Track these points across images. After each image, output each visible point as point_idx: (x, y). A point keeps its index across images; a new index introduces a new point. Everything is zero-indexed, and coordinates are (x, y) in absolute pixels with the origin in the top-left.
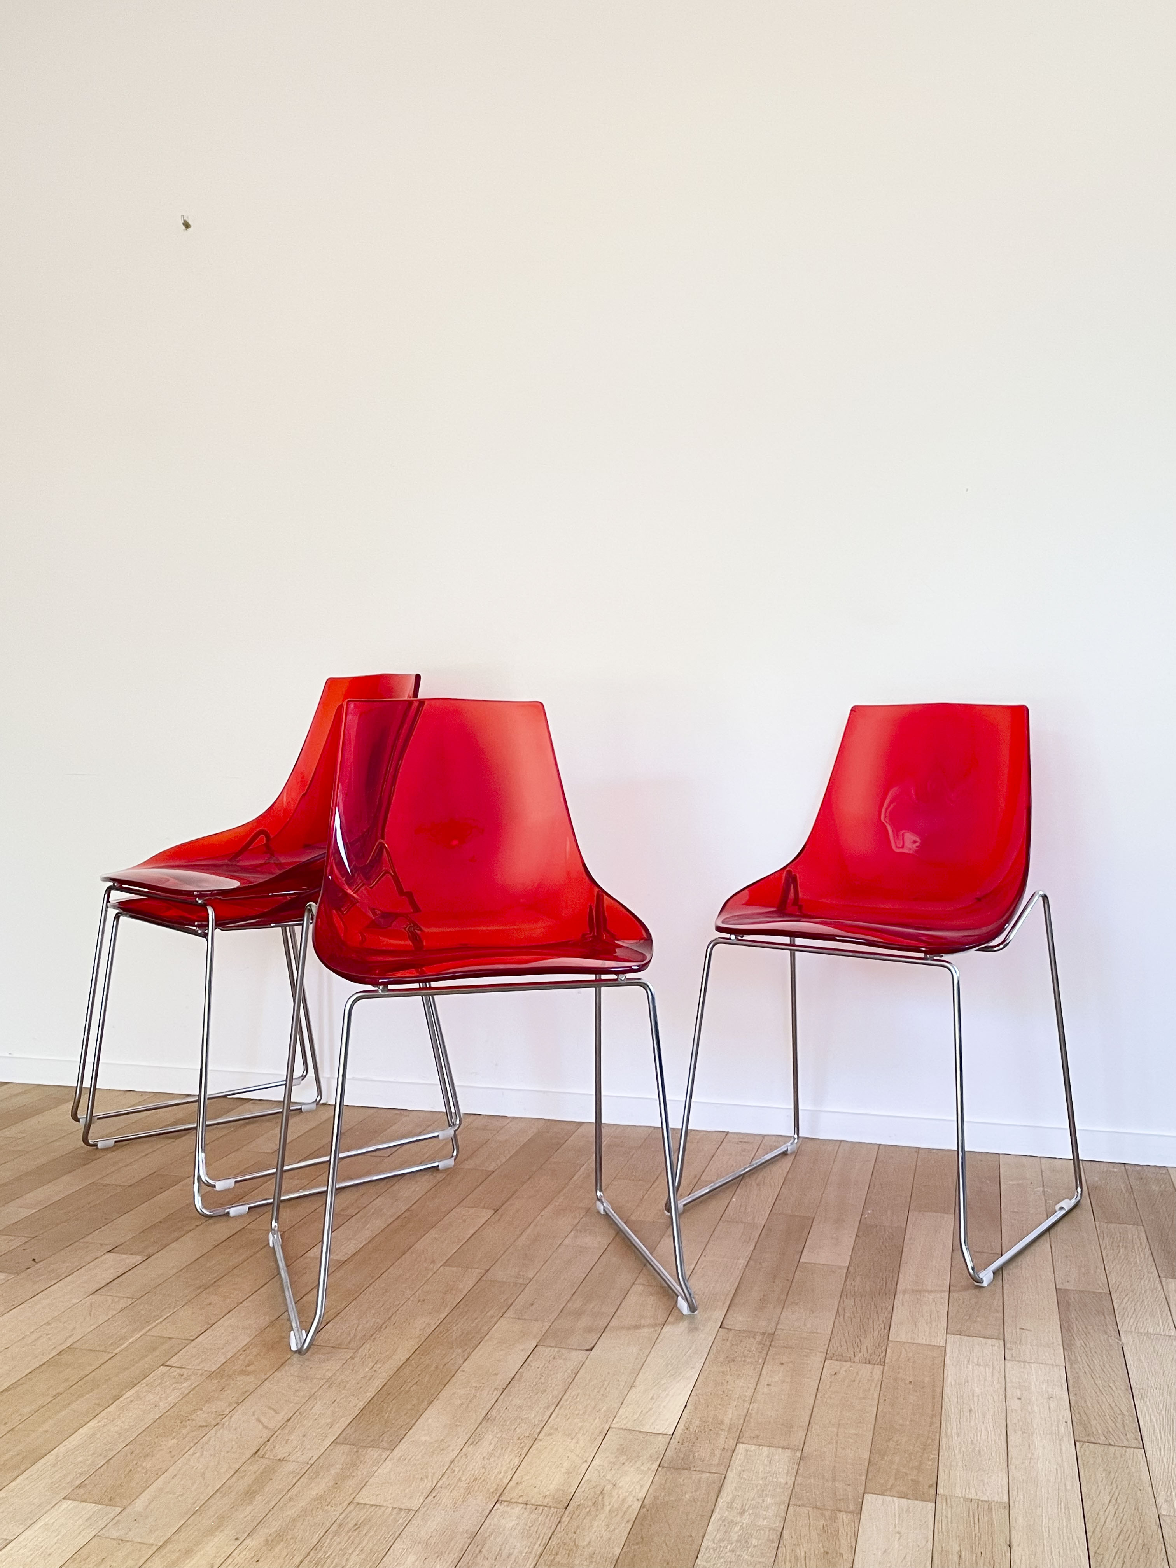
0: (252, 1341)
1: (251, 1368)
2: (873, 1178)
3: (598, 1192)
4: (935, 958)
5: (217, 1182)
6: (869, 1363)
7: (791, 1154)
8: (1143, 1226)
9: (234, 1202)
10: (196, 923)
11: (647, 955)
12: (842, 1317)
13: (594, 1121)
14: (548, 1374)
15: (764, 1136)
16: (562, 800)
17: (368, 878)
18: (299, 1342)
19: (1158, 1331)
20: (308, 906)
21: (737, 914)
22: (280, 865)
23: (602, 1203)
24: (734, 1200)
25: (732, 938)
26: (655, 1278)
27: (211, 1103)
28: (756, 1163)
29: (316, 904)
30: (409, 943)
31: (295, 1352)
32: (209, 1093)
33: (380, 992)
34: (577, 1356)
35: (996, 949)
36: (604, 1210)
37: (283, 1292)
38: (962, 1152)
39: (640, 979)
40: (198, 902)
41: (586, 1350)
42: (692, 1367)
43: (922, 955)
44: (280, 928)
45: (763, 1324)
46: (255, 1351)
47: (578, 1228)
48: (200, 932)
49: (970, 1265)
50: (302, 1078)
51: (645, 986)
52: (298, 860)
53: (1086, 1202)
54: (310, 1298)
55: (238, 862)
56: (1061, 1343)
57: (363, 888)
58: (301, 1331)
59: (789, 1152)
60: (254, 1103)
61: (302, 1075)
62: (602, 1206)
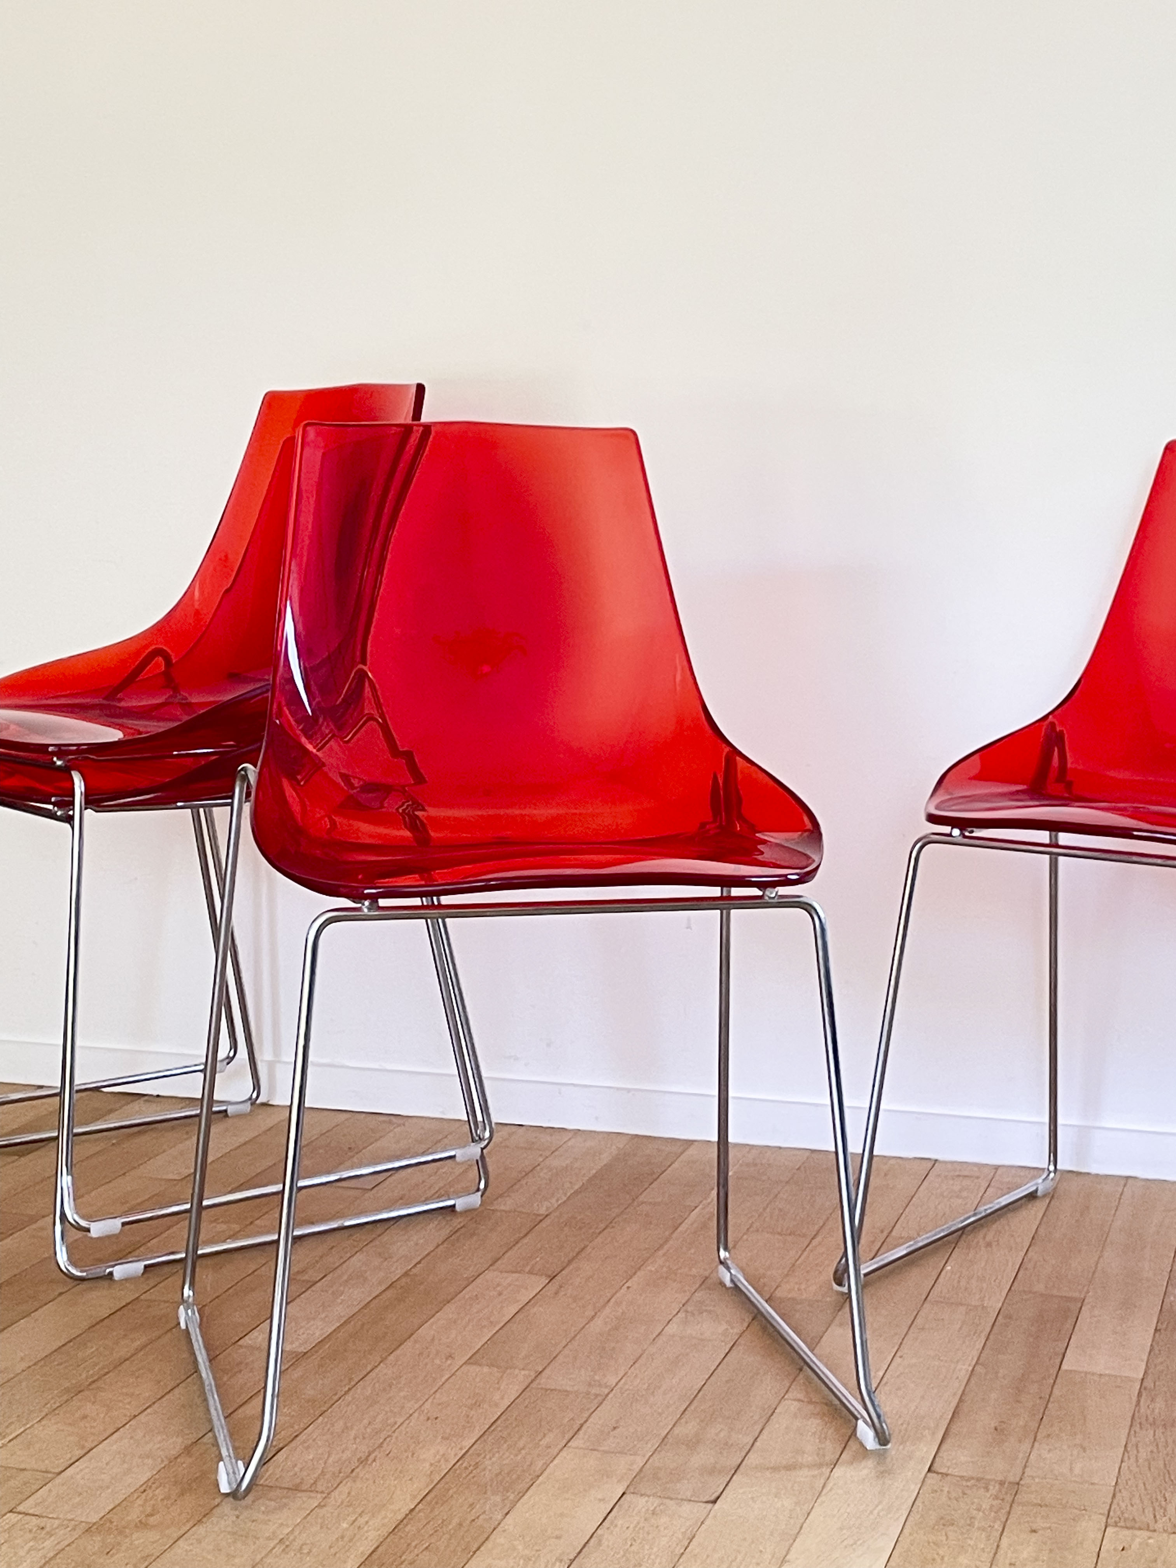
0: (157, 1476)
1: (152, 1520)
3: (722, 1252)
5: (92, 1224)
7: (1044, 1196)
9: (122, 1257)
10: (53, 799)
11: (813, 856)
12: (1133, 1459)
13: (716, 1139)
14: (643, 1539)
15: (997, 1168)
17: (341, 727)
18: (233, 1479)
20: (242, 769)
21: (960, 795)
22: (188, 707)
23: (728, 1269)
24: (948, 1268)
25: (953, 834)
26: (817, 1391)
27: (81, 1098)
28: (985, 1211)
29: (255, 766)
30: (407, 833)
31: (227, 1495)
32: (77, 1081)
33: (366, 910)
34: (691, 1512)
36: (732, 1281)
37: (206, 1400)
39: (801, 896)
40: (55, 763)
41: (707, 1502)
42: (883, 1534)
44: (189, 810)
45: (1001, 1465)
46: (160, 1493)
47: (689, 1309)
48: (59, 813)
50: (227, 1061)
51: (808, 908)
52: (220, 699)
54: (251, 1409)
55: (120, 700)
57: (332, 743)
58: (236, 1463)
59: (1039, 1193)
60: (146, 1101)
61: (228, 1057)
62: (729, 1274)
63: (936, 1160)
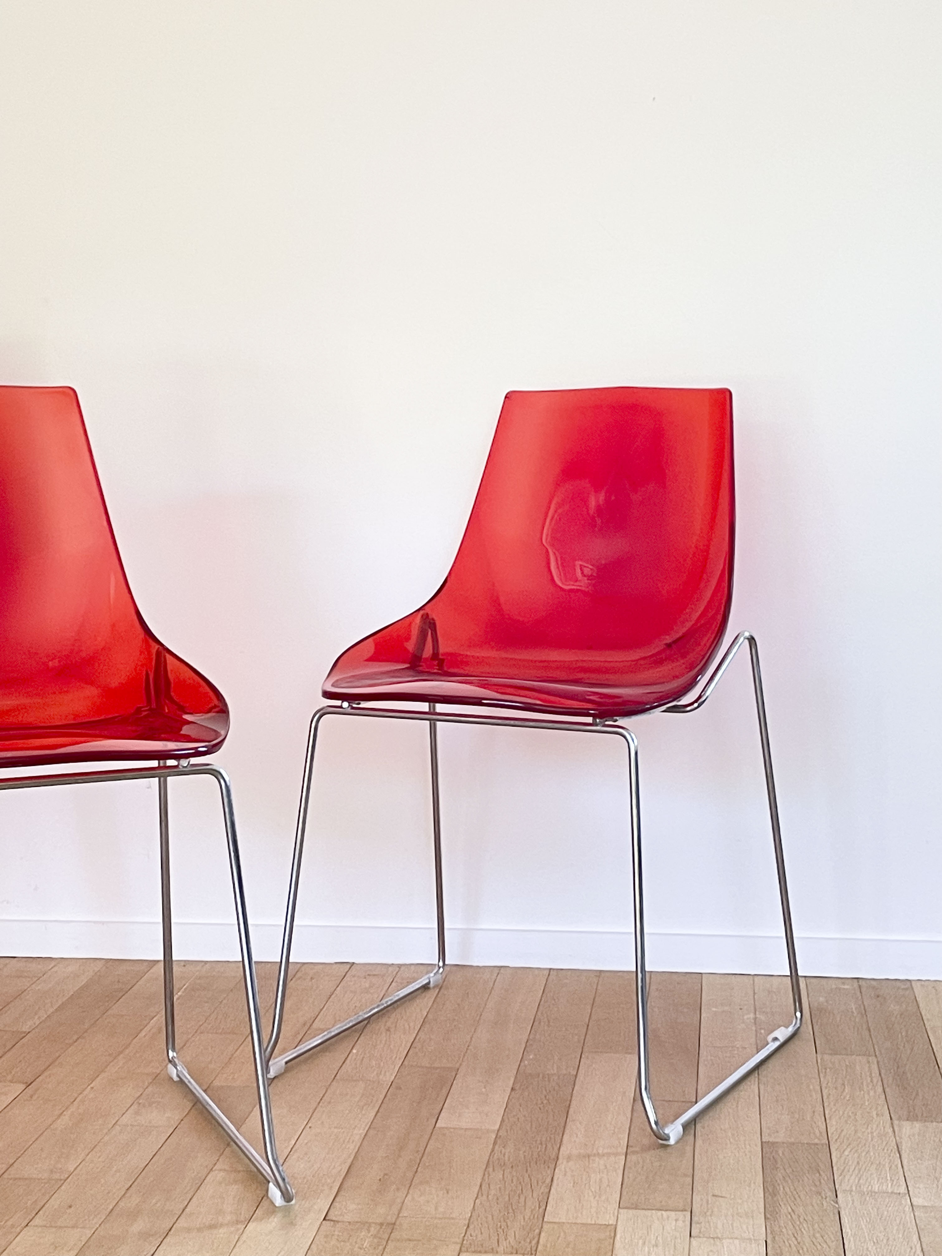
2: (539, 1013)
3: (170, 1051)
4: (607, 723)
6: (517, 1253)
7: (434, 987)
8: (876, 1056)
11: (220, 731)
12: (485, 1197)
13: (162, 959)
15: (400, 966)
16: (105, 523)
19: (884, 1188)
21: (351, 674)
23: (175, 1066)
24: (354, 1051)
26: (241, 1161)
28: (387, 1002)
35: (689, 708)
36: (178, 1076)
38: (642, 972)
39: (208, 765)
43: (589, 720)
45: (381, 1210)
47: (141, 1101)
49: (652, 1119)
51: (216, 774)
53: (807, 1029)
56: (762, 1210)
59: (432, 985)
62: (175, 1071)
63: (354, 963)
